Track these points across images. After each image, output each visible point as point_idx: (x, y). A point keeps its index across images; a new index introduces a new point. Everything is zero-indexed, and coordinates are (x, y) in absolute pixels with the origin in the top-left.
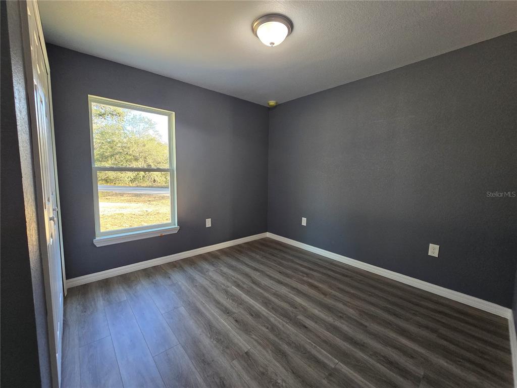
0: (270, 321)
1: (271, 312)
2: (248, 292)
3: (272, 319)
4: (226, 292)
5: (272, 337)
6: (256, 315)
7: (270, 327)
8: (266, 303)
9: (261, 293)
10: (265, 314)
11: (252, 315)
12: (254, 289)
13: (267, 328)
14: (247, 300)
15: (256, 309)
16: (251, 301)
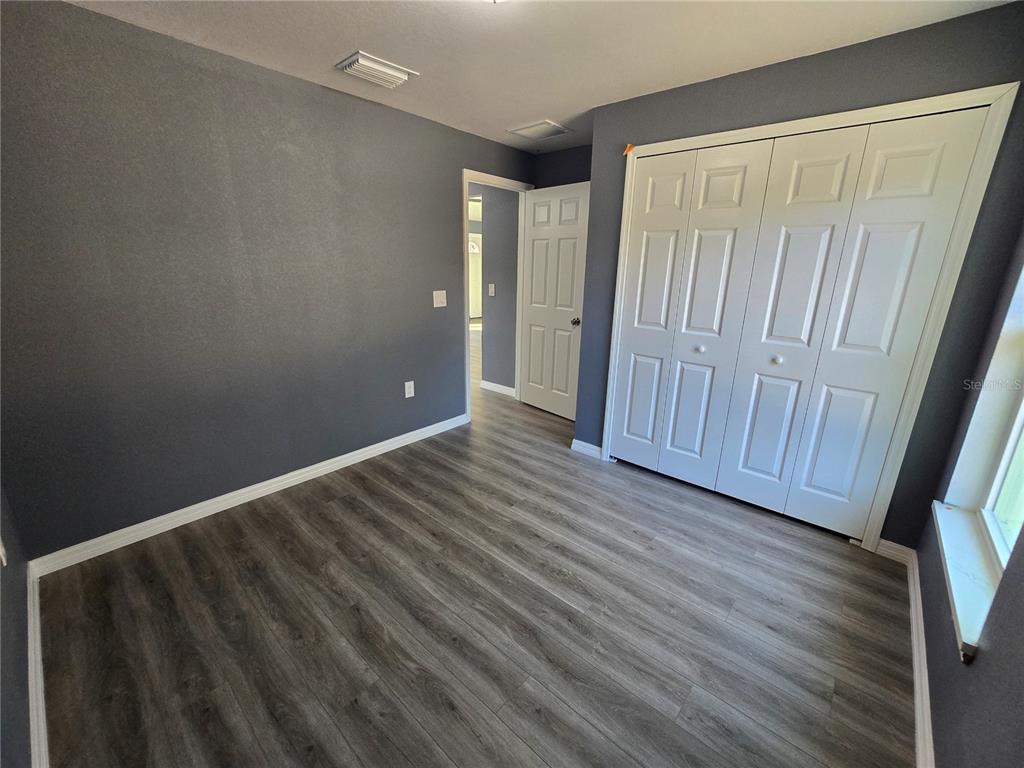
0: (486, 539)
1: (486, 554)
2: (538, 596)
3: (483, 541)
4: (587, 593)
5: (484, 521)
6: (509, 547)
7: (487, 532)
8: (494, 572)
9: (508, 596)
10: (495, 550)
11: (516, 546)
12: (526, 607)
13: (490, 530)
14: (534, 574)
15: (511, 557)
16: (524, 572)
